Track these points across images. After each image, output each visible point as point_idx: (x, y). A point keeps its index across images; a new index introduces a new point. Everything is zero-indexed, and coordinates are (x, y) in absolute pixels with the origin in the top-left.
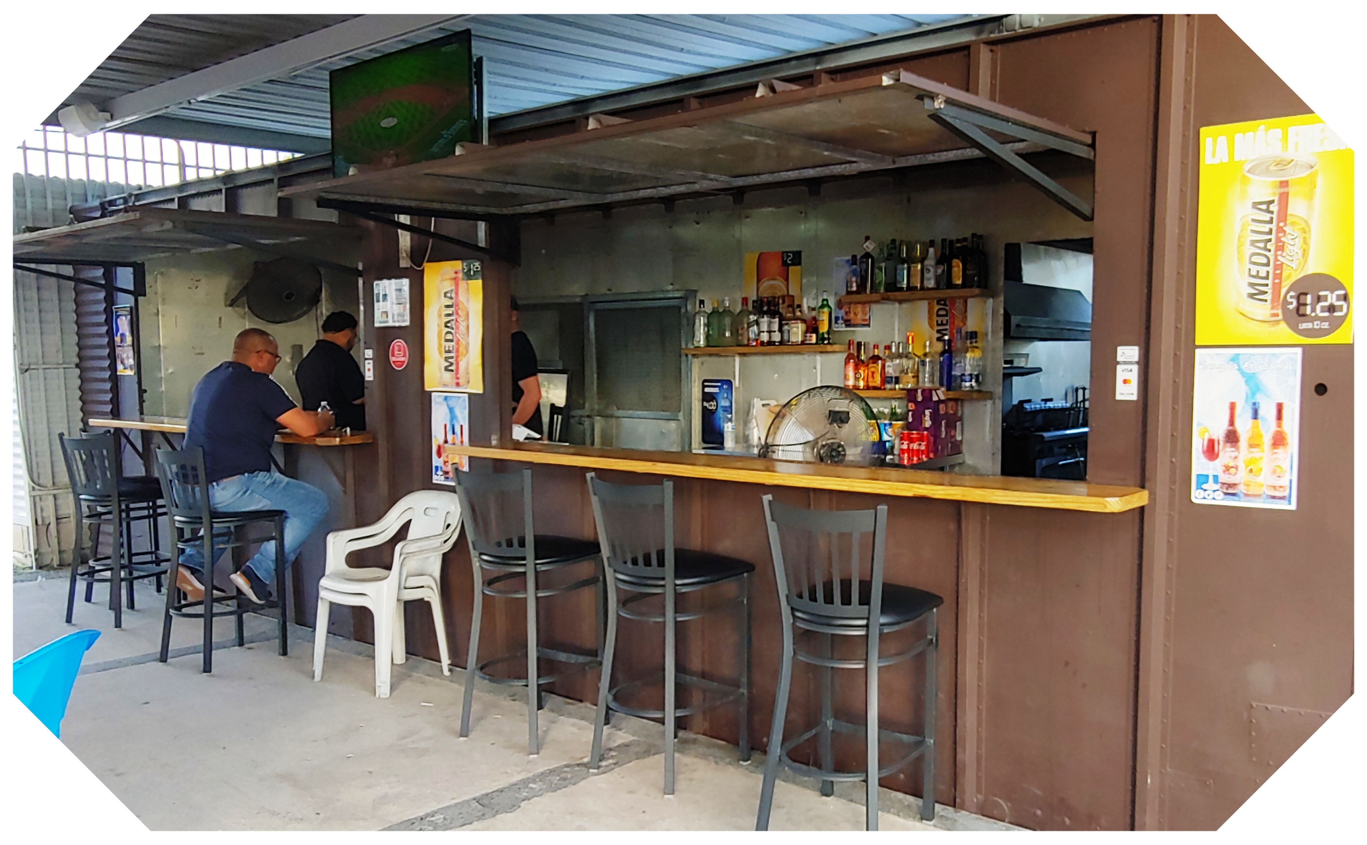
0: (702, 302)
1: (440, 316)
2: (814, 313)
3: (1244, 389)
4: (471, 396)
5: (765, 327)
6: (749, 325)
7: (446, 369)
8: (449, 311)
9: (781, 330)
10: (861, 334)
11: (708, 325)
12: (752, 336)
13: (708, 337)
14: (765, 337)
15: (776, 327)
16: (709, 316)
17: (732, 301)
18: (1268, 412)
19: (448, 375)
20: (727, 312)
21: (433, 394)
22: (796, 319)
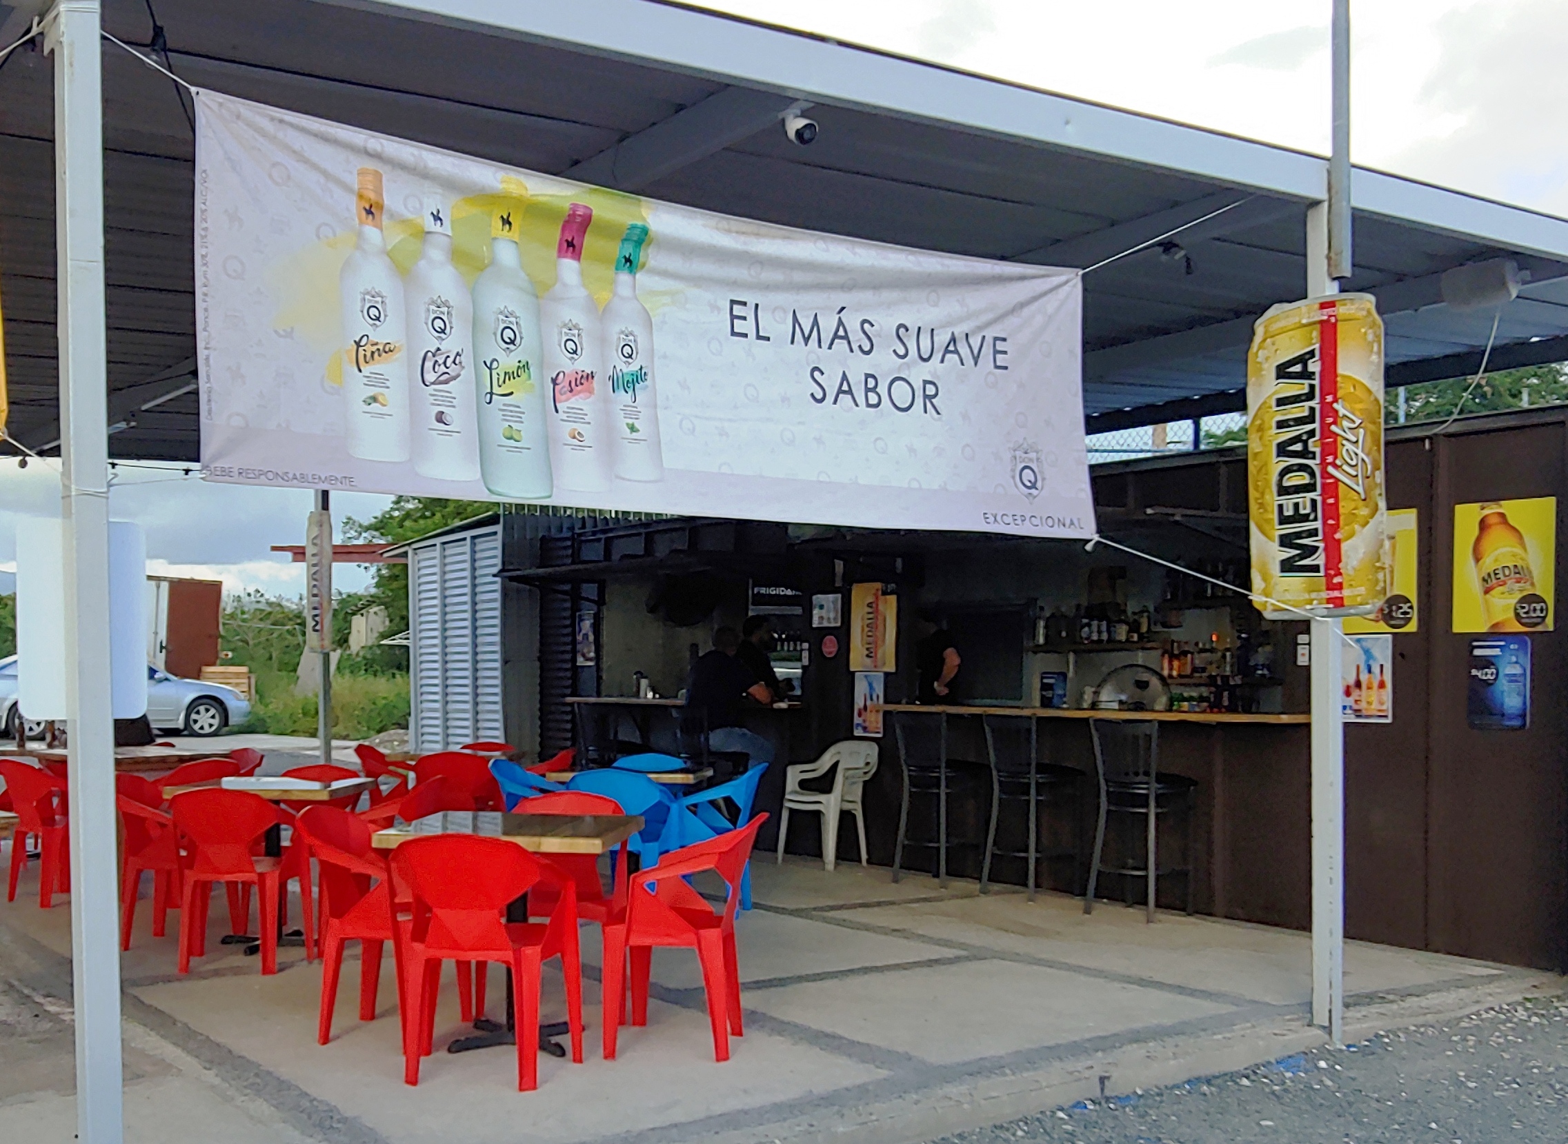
0: (1042, 608)
1: (863, 619)
2: (1136, 617)
3: (1363, 657)
4: (887, 674)
5: (1095, 628)
6: (1083, 627)
7: (867, 656)
8: (871, 616)
9: (1109, 631)
10: (1177, 634)
11: (1046, 627)
12: (1084, 635)
13: (1046, 637)
14: (1095, 637)
15: (1104, 628)
16: (1047, 620)
17: (1067, 608)
18: (1376, 669)
19: (868, 661)
20: (1064, 616)
21: (857, 674)
22: (1121, 621)
